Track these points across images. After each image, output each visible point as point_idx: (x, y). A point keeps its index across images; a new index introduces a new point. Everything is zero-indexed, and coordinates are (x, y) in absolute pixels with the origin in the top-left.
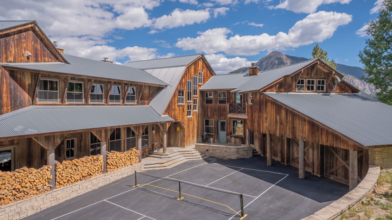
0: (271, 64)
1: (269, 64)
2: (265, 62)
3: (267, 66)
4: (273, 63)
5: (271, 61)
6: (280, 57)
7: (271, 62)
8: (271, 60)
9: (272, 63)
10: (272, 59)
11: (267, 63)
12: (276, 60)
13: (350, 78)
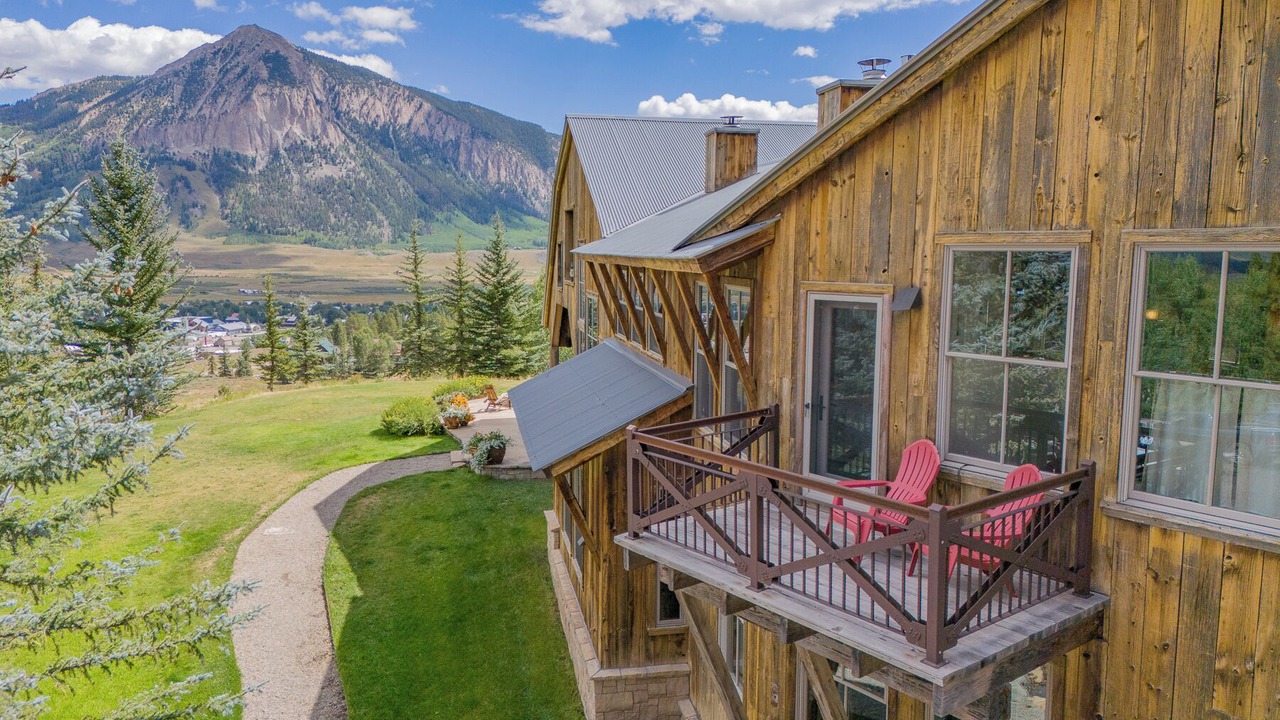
0: (239, 76)
1: (231, 76)
2: (214, 65)
3: (225, 81)
4: (248, 76)
5: (241, 66)
6: (277, 52)
7: (239, 70)
8: (240, 59)
9: (244, 71)
10: (245, 58)
11: (224, 72)
12: (261, 63)
13: (514, 159)
